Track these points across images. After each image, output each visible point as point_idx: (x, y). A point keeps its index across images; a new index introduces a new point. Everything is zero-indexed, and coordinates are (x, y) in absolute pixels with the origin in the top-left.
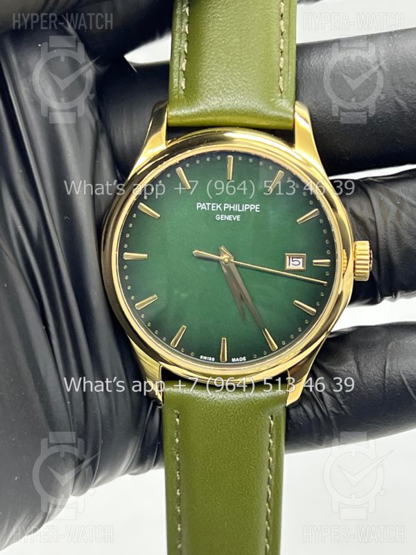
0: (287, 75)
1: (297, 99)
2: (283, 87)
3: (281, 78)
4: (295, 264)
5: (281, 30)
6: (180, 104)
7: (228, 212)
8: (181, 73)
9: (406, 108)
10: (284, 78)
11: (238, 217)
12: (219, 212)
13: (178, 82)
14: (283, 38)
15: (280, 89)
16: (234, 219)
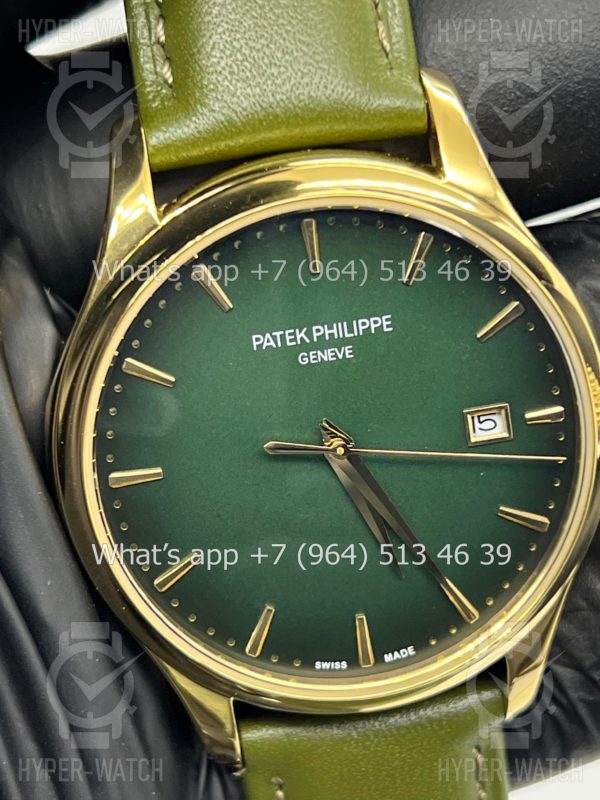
0: (390, 14)
1: (421, 62)
2: (390, 41)
6: (167, 116)
7: (322, 344)
8: (158, 48)
10: (387, 24)
11: (347, 351)
12: (305, 347)
13: (153, 71)
15: (383, 48)
16: (340, 356)
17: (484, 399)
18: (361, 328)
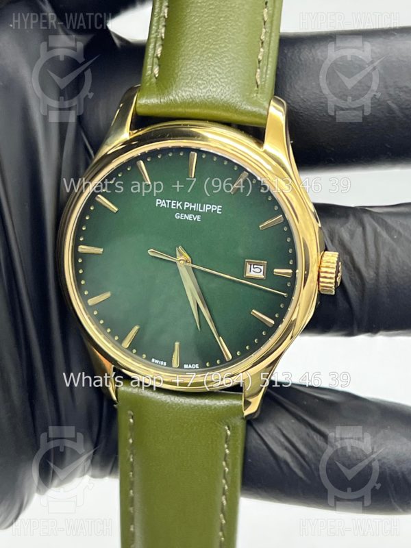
0: (265, 68)
2: (261, 80)
3: (258, 70)
4: (256, 271)
5: (263, 19)
6: (151, 91)
7: (188, 211)
8: (156, 60)
9: (398, 113)
10: (262, 72)
11: (198, 217)
12: (180, 211)
14: (265, 28)
15: (257, 83)
16: (195, 219)
17: (257, 257)
18: (207, 209)
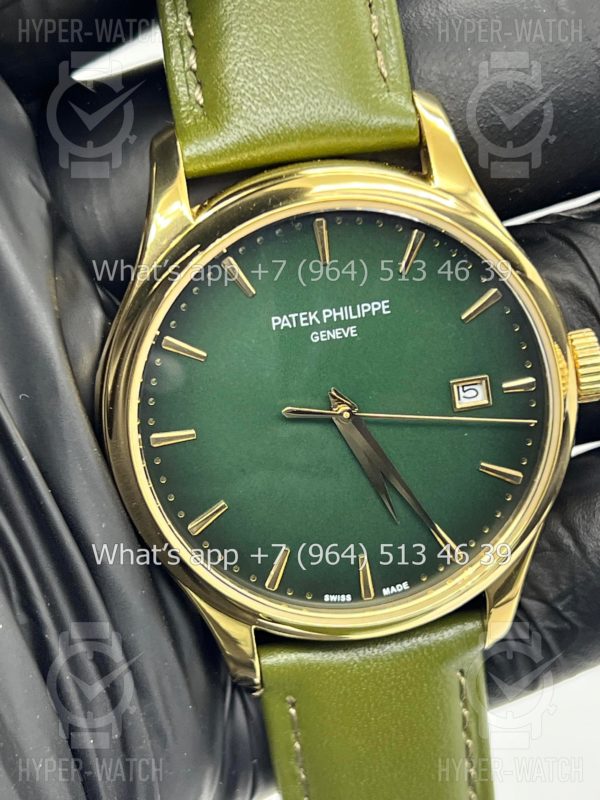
0: (388, 45)
2: (387, 68)
3: (379, 53)
6: (199, 131)
7: (331, 325)
8: (191, 74)
10: (384, 53)
11: (352, 330)
12: (315, 327)
13: (185, 93)
15: (382, 74)
16: (346, 335)
17: (468, 370)
18: (364, 311)
